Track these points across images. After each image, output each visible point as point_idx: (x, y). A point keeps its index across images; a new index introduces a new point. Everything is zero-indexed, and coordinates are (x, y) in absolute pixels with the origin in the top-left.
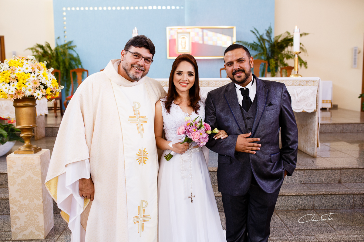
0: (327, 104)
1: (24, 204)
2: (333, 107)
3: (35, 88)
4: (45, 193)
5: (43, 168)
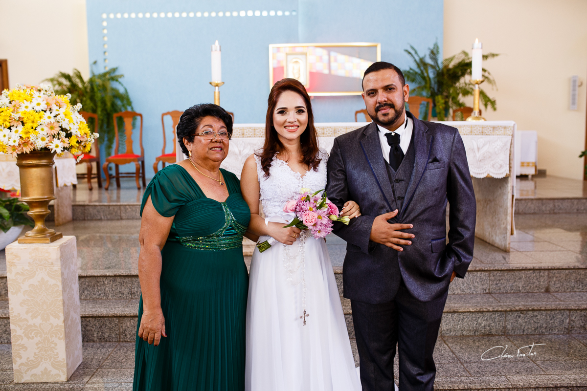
0: (529, 168)
1: (34, 324)
2: (539, 173)
3: (52, 137)
4: (67, 306)
5: (64, 266)
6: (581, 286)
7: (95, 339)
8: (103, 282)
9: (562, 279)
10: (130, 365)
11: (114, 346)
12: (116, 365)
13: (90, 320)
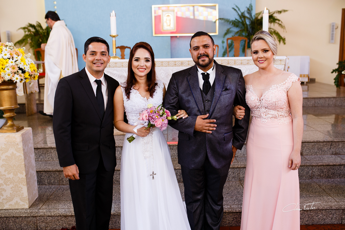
0: (305, 78)
1: (9, 177)
2: (310, 81)
3: (14, 73)
4: (28, 167)
5: (24, 145)
6: (320, 152)
7: (46, 183)
8: (51, 151)
9: (310, 148)
10: (64, 198)
11: (56, 187)
12: (57, 198)
13: (43, 173)
